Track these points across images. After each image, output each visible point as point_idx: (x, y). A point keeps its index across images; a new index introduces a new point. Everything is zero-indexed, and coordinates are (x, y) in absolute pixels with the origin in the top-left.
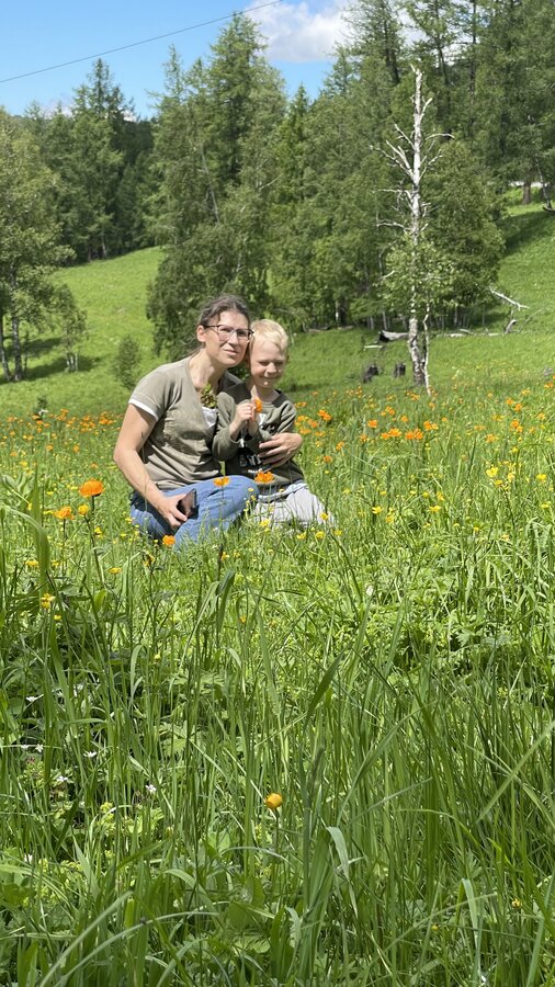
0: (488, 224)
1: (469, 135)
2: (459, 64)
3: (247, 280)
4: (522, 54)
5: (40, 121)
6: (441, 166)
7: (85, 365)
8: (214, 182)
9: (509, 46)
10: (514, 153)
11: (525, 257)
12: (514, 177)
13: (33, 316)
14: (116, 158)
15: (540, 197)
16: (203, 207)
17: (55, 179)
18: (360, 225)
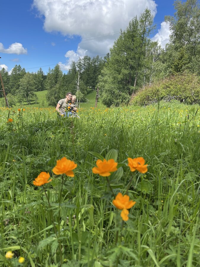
0: (85, 91)
1: (83, 81)
2: (83, 73)
3: (58, 95)
4: (90, 72)
5: (33, 74)
6: (81, 84)
7: (38, 103)
8: (54, 83)
9: (88, 71)
10: (88, 83)
11: (89, 95)
12: (88, 86)
13: (32, 97)
14: (42, 79)
15: (91, 88)
16: (53, 86)
17: (35, 81)
18: (71, 90)
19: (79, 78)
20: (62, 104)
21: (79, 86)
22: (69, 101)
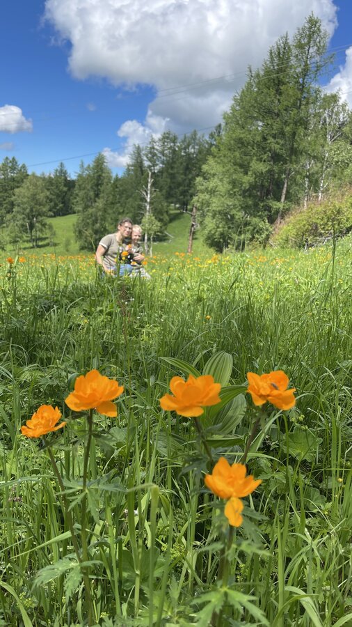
0: (165, 215)
1: (161, 191)
2: (159, 172)
3: (101, 225)
4: (175, 171)
5: (44, 178)
6: (154, 198)
7: (55, 245)
8: (93, 197)
9: (172, 168)
10: (172, 196)
11: (174, 224)
12: (172, 203)
13: (41, 231)
14: (65, 189)
15: (178, 209)
16: (90, 204)
17: (48, 193)
18: (131, 212)
19: (149, 185)
20: (109, 247)
21: (151, 203)
22: (126, 238)
